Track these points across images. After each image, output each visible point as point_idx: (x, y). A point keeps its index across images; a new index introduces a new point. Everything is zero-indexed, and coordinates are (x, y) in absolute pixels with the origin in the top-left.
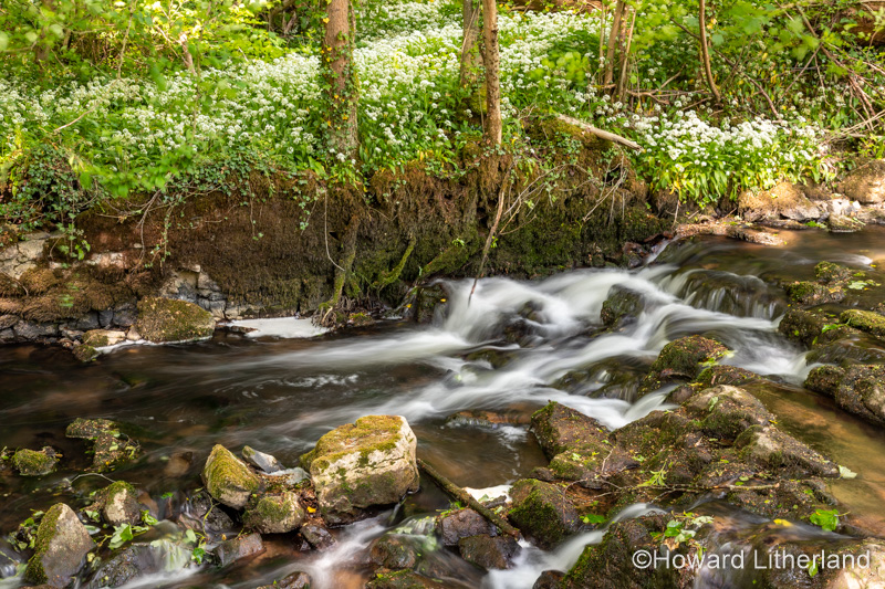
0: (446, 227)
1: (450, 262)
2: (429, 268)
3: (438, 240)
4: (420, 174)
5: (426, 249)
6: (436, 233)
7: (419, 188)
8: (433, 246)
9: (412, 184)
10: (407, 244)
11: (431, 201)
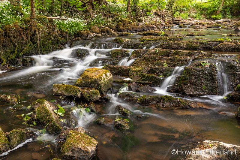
0: (25, 41)
1: (27, 51)
2: (22, 53)
3: (23, 45)
4: (18, 26)
5: (20, 48)
6: (22, 43)
7: (17, 31)
8: (22, 47)
9: (16, 29)
10: (15, 47)
11: (20, 35)
